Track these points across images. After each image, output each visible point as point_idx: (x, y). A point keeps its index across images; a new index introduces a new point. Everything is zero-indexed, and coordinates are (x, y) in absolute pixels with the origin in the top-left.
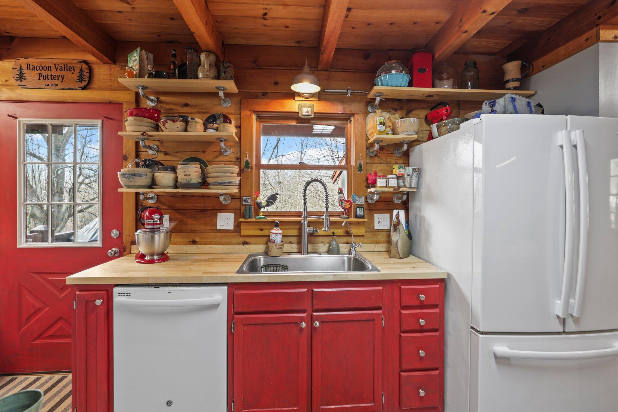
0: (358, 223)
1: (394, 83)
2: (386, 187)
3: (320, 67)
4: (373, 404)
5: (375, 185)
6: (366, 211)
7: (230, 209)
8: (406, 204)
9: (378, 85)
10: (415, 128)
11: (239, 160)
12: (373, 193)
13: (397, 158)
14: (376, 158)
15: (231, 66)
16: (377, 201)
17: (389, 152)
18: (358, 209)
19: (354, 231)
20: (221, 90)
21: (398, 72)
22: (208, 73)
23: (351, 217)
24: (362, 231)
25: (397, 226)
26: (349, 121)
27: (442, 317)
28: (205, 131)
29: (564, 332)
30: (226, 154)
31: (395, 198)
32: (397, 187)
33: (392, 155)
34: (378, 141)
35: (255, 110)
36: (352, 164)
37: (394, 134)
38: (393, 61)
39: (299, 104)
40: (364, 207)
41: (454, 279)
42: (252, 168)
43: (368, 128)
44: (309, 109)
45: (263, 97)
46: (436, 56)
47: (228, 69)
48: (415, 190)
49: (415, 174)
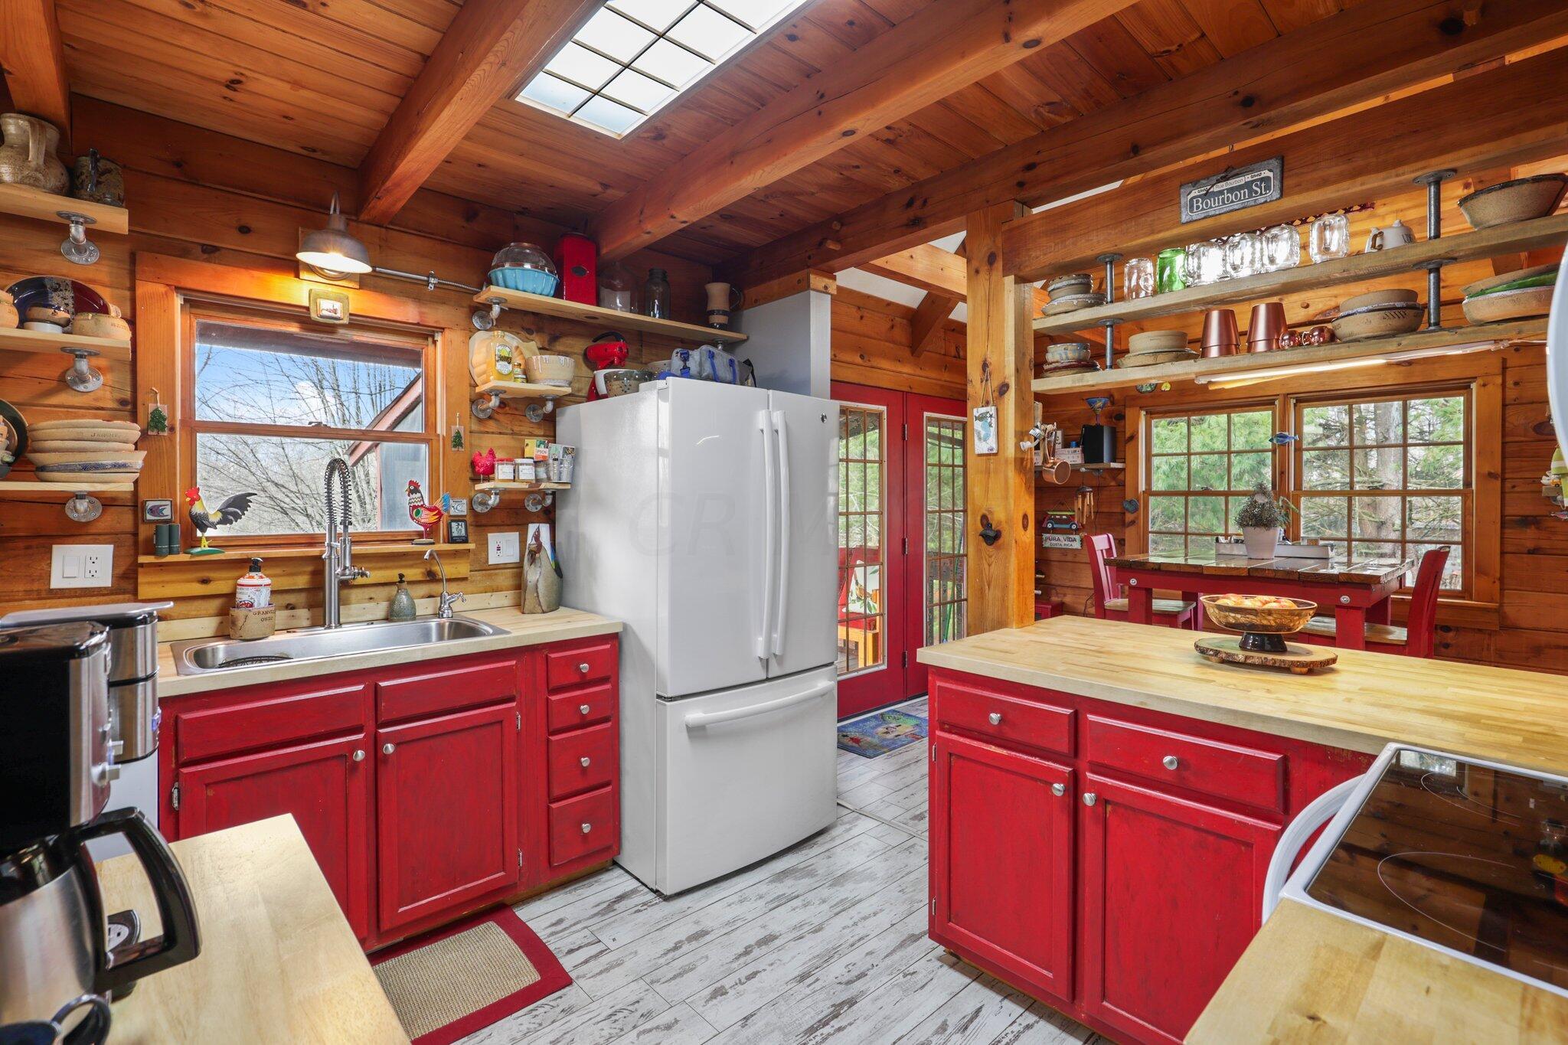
0: (455, 554)
1: (530, 287)
2: (514, 480)
3: (363, 217)
4: (502, 873)
5: (491, 476)
6: (470, 529)
7: (100, 534)
8: (550, 512)
9: (498, 285)
10: (568, 374)
11: (130, 408)
12: (488, 492)
13: (531, 425)
14: (491, 423)
15: (116, 169)
16: (492, 508)
17: (517, 413)
18: (454, 525)
19: (446, 569)
20: (77, 223)
21: (537, 268)
22: (39, 175)
23: (439, 542)
24: (462, 568)
25: (536, 553)
26: (430, 340)
27: (614, 696)
28: (21, 325)
29: (768, 679)
30: (81, 388)
31: (528, 501)
32: (534, 482)
33: (521, 418)
34: (496, 391)
35: (182, 285)
36: (439, 431)
37: (528, 380)
38: (526, 244)
39: (310, 291)
40: (467, 519)
41: (634, 633)
42: (172, 429)
43: (474, 362)
44: (338, 305)
45: (206, 256)
46: (604, 251)
47: (107, 176)
48: (569, 487)
49: (568, 458)
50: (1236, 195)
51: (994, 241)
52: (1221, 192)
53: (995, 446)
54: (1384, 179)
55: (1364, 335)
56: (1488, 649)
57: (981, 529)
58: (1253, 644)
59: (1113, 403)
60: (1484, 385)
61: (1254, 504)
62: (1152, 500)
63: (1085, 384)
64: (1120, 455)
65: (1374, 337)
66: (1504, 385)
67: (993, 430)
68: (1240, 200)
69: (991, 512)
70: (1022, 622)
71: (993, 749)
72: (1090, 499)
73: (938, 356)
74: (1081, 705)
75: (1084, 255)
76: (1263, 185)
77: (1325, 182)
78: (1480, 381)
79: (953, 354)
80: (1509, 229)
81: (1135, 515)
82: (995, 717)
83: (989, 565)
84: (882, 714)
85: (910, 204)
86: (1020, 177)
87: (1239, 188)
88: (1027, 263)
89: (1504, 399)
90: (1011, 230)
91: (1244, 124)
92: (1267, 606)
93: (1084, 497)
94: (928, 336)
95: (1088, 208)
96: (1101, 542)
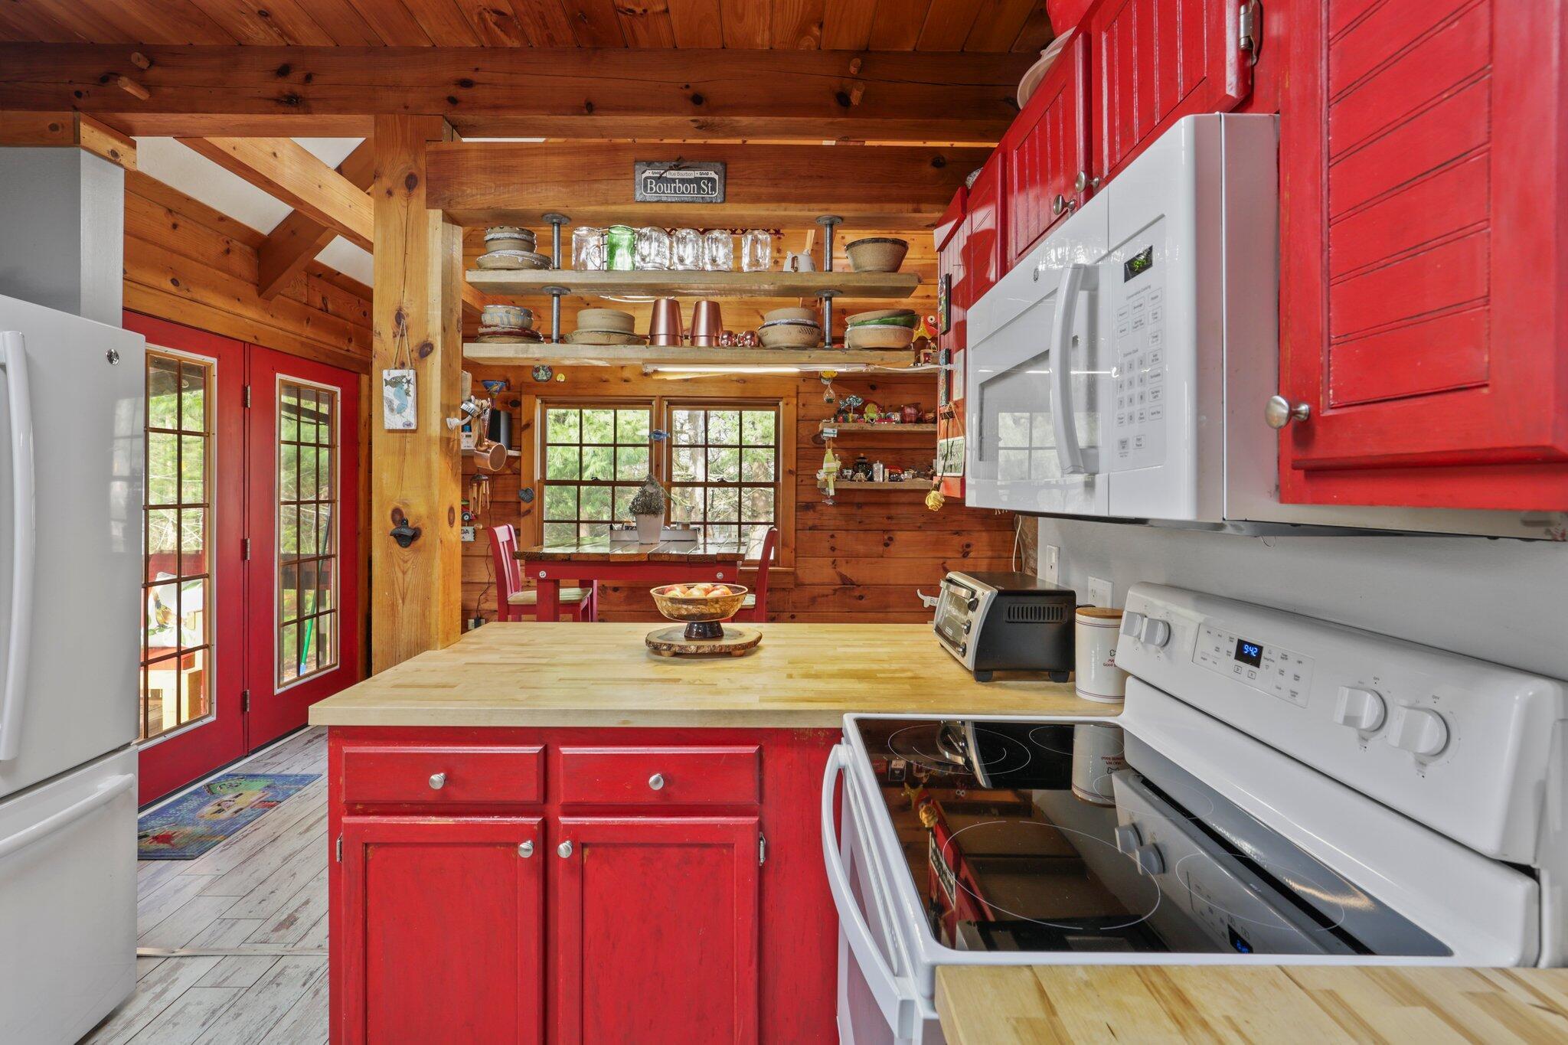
50: (686, 187)
51: (415, 161)
52: (673, 180)
53: (413, 420)
54: (800, 210)
55: (785, 345)
56: (788, 603)
57: (392, 527)
58: (697, 633)
59: (509, 388)
60: (787, 404)
61: (643, 493)
62: (548, 489)
63: (530, 356)
64: (515, 442)
65: (792, 348)
66: (797, 405)
67: (411, 400)
68: (690, 193)
69: (406, 505)
70: (447, 642)
71: (434, 820)
72: (485, 487)
73: (297, 304)
74: (549, 738)
75: (530, 207)
76: (710, 185)
77: (757, 199)
78: (785, 400)
79: (318, 306)
80: (876, 276)
81: (530, 504)
82: (437, 779)
83: (404, 573)
84: (208, 785)
85: (283, 71)
86: (454, 91)
87: (690, 181)
88: (460, 200)
89: (797, 416)
90: (438, 153)
91: (692, 121)
92: (712, 595)
93: (479, 485)
94: (284, 276)
95: (536, 155)
96: (502, 533)
